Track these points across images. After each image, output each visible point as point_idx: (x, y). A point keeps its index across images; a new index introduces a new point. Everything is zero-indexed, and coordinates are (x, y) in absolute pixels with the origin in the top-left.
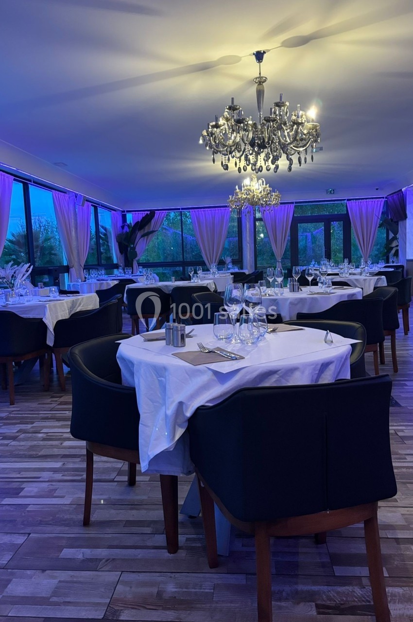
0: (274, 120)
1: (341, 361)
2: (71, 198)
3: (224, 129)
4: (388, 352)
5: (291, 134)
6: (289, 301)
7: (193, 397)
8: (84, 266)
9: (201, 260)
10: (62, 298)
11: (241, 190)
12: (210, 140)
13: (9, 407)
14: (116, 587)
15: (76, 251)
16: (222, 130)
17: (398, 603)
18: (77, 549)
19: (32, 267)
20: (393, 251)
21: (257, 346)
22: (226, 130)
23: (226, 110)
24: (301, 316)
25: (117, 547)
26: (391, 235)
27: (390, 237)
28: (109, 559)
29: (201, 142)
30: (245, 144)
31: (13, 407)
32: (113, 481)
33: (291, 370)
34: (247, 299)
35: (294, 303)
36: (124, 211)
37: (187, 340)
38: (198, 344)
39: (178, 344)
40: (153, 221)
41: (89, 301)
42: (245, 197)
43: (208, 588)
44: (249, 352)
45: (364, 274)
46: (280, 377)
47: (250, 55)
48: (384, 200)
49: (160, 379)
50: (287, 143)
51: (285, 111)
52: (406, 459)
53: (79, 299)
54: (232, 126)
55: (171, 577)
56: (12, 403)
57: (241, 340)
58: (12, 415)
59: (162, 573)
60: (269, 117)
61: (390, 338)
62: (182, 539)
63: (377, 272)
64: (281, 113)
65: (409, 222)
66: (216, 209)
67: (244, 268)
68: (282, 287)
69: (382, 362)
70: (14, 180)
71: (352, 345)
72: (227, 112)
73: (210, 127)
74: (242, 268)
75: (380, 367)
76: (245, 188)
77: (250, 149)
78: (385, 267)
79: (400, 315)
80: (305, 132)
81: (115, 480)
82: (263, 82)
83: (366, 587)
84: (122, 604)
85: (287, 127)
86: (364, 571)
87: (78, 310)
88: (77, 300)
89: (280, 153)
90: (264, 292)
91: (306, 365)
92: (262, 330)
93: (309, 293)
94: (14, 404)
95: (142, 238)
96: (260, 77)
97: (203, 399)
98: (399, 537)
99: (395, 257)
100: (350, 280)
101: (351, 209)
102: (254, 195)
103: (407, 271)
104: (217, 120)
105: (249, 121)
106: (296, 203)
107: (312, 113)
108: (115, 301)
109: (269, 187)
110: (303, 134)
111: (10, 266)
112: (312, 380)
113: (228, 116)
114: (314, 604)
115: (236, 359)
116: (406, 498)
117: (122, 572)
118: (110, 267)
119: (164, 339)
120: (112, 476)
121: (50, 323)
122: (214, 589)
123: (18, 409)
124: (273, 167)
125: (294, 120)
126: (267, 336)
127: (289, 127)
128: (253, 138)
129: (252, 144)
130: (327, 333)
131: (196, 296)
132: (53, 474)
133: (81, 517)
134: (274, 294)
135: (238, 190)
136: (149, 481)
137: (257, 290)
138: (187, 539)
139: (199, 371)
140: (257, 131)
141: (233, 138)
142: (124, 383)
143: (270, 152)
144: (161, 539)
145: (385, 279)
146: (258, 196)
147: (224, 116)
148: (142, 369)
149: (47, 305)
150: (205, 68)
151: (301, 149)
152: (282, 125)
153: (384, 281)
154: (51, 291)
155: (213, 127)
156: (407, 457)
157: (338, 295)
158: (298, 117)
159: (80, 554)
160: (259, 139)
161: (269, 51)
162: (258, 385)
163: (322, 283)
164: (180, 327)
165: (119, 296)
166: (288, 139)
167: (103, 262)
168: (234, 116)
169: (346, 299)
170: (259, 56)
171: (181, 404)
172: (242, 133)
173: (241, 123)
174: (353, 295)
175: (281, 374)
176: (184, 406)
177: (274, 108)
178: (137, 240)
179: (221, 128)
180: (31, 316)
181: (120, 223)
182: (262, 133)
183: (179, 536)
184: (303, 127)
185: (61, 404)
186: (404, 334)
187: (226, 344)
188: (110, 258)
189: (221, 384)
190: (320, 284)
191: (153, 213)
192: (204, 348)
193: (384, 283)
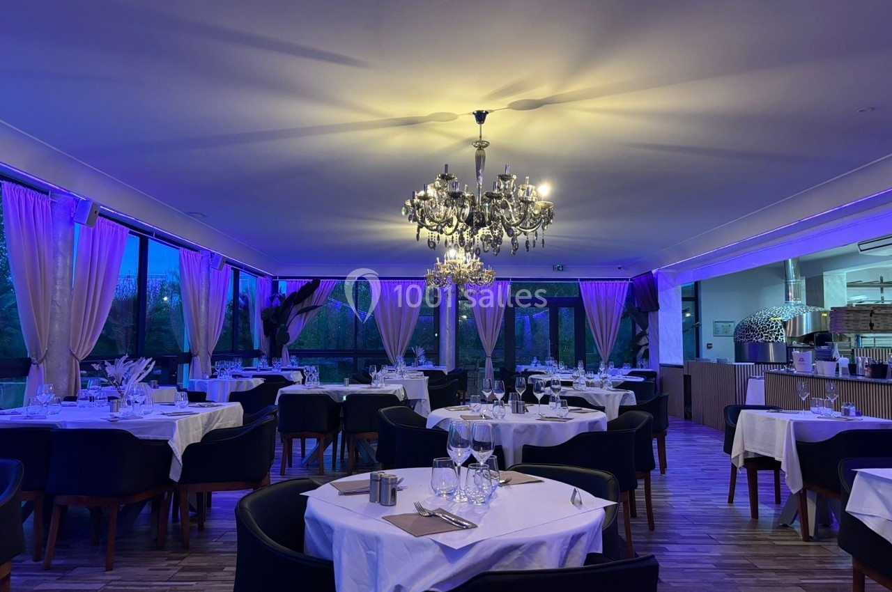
0: (498, 196)
1: (593, 532)
2: (204, 259)
4: (640, 499)
5: (518, 213)
6: (513, 429)
7: (414, 578)
8: (213, 353)
9: (380, 348)
10: (195, 410)
11: (443, 263)
12: (415, 213)
13: (104, 575)
15: (205, 332)
19: (154, 363)
20: (642, 351)
21: (490, 508)
23: (438, 178)
26: (639, 330)
27: (637, 333)
30: (461, 220)
31: (112, 575)
33: (536, 545)
35: (520, 431)
36: (276, 277)
37: (399, 495)
38: (415, 504)
39: (387, 502)
40: (316, 293)
41: (231, 415)
42: (448, 272)
44: (480, 517)
45: (606, 387)
47: (469, 114)
48: (628, 282)
49: (369, 552)
50: (513, 223)
51: (512, 186)
53: (218, 412)
56: (109, 568)
57: (467, 497)
58: (110, 587)
60: (493, 194)
61: (644, 482)
63: (622, 382)
64: (507, 188)
65: (661, 314)
66: (406, 281)
67: (441, 363)
68: (501, 405)
69: (634, 515)
70: (130, 232)
71: (605, 508)
72: (439, 181)
73: (416, 197)
74: (437, 364)
75: (632, 522)
76: (449, 261)
78: (632, 374)
79: (655, 443)
80: (536, 212)
82: (485, 147)
87: (214, 428)
88: (215, 413)
90: (478, 411)
91: (554, 538)
93: (539, 417)
94: (112, 570)
95: (300, 315)
96: (481, 141)
97: (427, 583)
99: (645, 359)
100: (588, 395)
101: (585, 292)
102: (460, 271)
103: (661, 380)
104: (425, 189)
106: (513, 279)
107: (544, 191)
109: (480, 261)
110: (533, 214)
111: (123, 360)
113: (440, 186)
115: (467, 528)
118: (249, 355)
119: (368, 492)
121: (178, 447)
123: (120, 578)
125: (522, 196)
126: (499, 490)
127: (515, 205)
128: (471, 215)
129: (469, 221)
130: (574, 490)
131: (385, 412)
134: (493, 416)
135: (439, 263)
139: (422, 544)
140: (476, 208)
142: (309, 551)
145: (634, 396)
146: (465, 272)
147: (434, 185)
148: (346, 539)
149: (177, 422)
150: (410, 123)
151: (530, 231)
152: (508, 202)
153: (632, 398)
155: (420, 197)
157: (576, 423)
158: (527, 195)
160: (478, 216)
161: (492, 111)
163: (554, 401)
164: (391, 479)
166: (514, 219)
167: (241, 348)
168: (447, 187)
169: (586, 430)
170: (480, 117)
171: (398, 588)
172: (457, 209)
173: (456, 197)
174: (593, 424)
175: (524, 550)
177: (498, 182)
178: (291, 318)
180: (151, 436)
181: (268, 293)
184: (533, 206)
185: (183, 569)
186: (660, 472)
187: (448, 502)
188: (249, 342)
189: (449, 561)
190: (552, 403)
191: (316, 281)
192: (423, 510)
193: (632, 401)
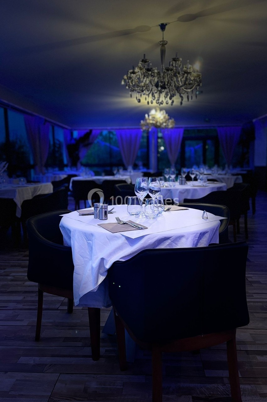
0: (171, 70)
1: (213, 231)
2: (36, 120)
3: (138, 75)
5: (182, 80)
6: (178, 191)
7: (111, 254)
8: (45, 164)
9: (122, 162)
10: (27, 185)
11: (149, 117)
12: (129, 82)
14: (55, 384)
16: (137, 75)
17: (248, 396)
18: (30, 357)
20: (246, 161)
21: (156, 220)
22: (139, 76)
23: (140, 62)
24: (186, 201)
25: (57, 356)
27: (245, 151)
28: (52, 365)
29: (123, 83)
30: (152, 85)
32: (57, 309)
33: (180, 237)
34: (151, 188)
35: (182, 192)
36: (72, 130)
37: (109, 215)
38: (116, 218)
39: (102, 217)
40: (91, 137)
41: (47, 188)
42: (151, 122)
43: (119, 385)
44: (151, 224)
45: (227, 174)
46: (172, 242)
47: (157, 26)
48: (241, 127)
49: (88, 242)
50: (180, 86)
51: (179, 64)
52: (253, 296)
54: (144, 73)
55: (94, 377)
57: (146, 216)
59: (88, 375)
60: (169, 68)
61: (244, 216)
62: (102, 350)
63: (236, 173)
64: (177, 66)
65: (256, 142)
66: (133, 130)
67: (150, 170)
68: (174, 181)
69: (239, 232)
71: (220, 220)
72: (141, 63)
73: (129, 73)
74: (148, 169)
76: (152, 116)
77: (155, 89)
78: (241, 170)
80: (192, 78)
81: (59, 309)
82: (165, 44)
83: (227, 385)
84: (59, 396)
85: (180, 75)
86: (225, 374)
87: (38, 194)
88: (38, 187)
89: (175, 92)
90: (162, 184)
91: (189, 234)
92: (160, 209)
93: (192, 186)
95: (84, 148)
96: (163, 41)
97: (118, 256)
98: (248, 350)
100: (218, 178)
101: (220, 133)
102: (157, 121)
104: (134, 68)
105: (155, 70)
106: (185, 128)
107: (197, 67)
108: (63, 188)
109: (168, 116)
110: (190, 80)
112: (194, 244)
113: (141, 66)
114: (191, 396)
115: (142, 229)
116: (253, 323)
117: (60, 373)
118: (62, 166)
119: (93, 214)
120: (57, 306)
121: (19, 202)
122: (123, 386)
124: (170, 102)
125: (185, 70)
126: (164, 213)
127: (181, 75)
128: (158, 82)
129: (157, 86)
130: (204, 212)
131: (119, 186)
132: (17, 304)
133: (34, 335)
134: (169, 186)
135: (147, 117)
136: (82, 310)
137: (158, 183)
138: (106, 351)
139: (116, 237)
140: (160, 77)
141: (144, 81)
142: (65, 244)
143: (169, 92)
144: (88, 351)
145: (241, 178)
146: (160, 122)
147: (138, 66)
148: (76, 235)
149: (17, 190)
150: (126, 34)
151: (189, 90)
152: (177, 74)
154: (20, 180)
155: (131, 73)
156: (254, 295)
157: (211, 187)
158: (188, 69)
159: (31, 361)
160: (162, 82)
161: (169, 23)
162: (156, 247)
163: (201, 179)
164: (104, 206)
165: (66, 185)
166: (180, 83)
167: (57, 162)
168: (145, 67)
169: (216, 190)
170: (163, 27)
171: (102, 259)
172: (150, 78)
173: (149, 71)
174: (220, 188)
175: (172, 240)
176: (105, 261)
177: (172, 62)
178: (80, 149)
179: (137, 74)
180: (6, 197)
181: (68, 137)
182: (164, 78)
183: (101, 348)
184: (190, 75)
187: (135, 218)
189: (131, 246)
190: (199, 180)
191: (91, 131)
192: (120, 221)
193: (240, 181)
